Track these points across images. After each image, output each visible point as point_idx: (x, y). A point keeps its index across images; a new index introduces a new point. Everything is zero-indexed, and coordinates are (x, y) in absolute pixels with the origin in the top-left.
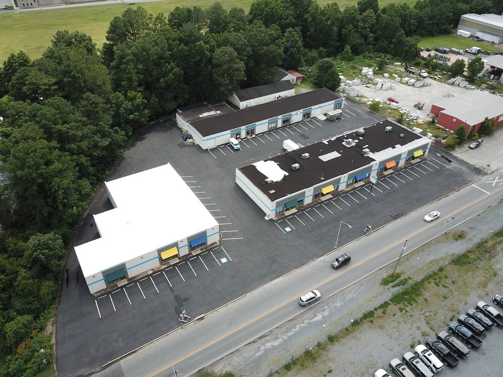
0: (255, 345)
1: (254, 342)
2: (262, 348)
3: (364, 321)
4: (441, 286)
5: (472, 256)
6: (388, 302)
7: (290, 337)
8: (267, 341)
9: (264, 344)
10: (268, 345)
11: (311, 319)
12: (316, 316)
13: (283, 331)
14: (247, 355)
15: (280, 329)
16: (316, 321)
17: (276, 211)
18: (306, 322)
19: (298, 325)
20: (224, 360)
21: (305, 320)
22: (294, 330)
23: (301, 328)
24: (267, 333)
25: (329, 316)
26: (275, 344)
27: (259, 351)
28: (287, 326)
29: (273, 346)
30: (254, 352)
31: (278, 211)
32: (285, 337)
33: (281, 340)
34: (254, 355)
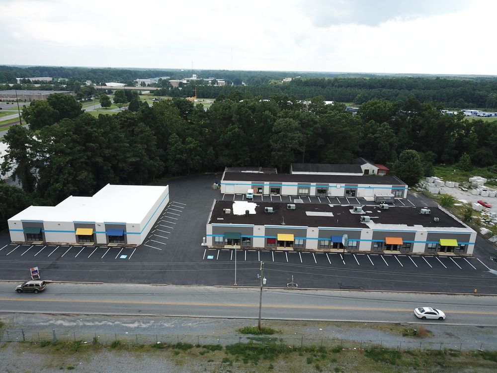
0: (50, 317)
1: (53, 315)
2: (51, 322)
3: (171, 349)
4: (313, 364)
5: (408, 359)
6: (221, 347)
7: (84, 326)
8: (63, 320)
9: (57, 320)
10: (59, 322)
11: (125, 323)
12: (133, 323)
13: (88, 319)
15: (88, 317)
16: (126, 327)
17: (214, 239)
18: (116, 323)
19: (106, 322)
20: (13, 314)
21: (119, 321)
22: (97, 323)
23: (105, 325)
24: (73, 314)
25: (145, 329)
26: (66, 324)
27: (46, 322)
28: (96, 318)
29: (61, 325)
30: (42, 321)
31: (217, 240)
32: (81, 324)
33: (75, 324)
34: (38, 323)
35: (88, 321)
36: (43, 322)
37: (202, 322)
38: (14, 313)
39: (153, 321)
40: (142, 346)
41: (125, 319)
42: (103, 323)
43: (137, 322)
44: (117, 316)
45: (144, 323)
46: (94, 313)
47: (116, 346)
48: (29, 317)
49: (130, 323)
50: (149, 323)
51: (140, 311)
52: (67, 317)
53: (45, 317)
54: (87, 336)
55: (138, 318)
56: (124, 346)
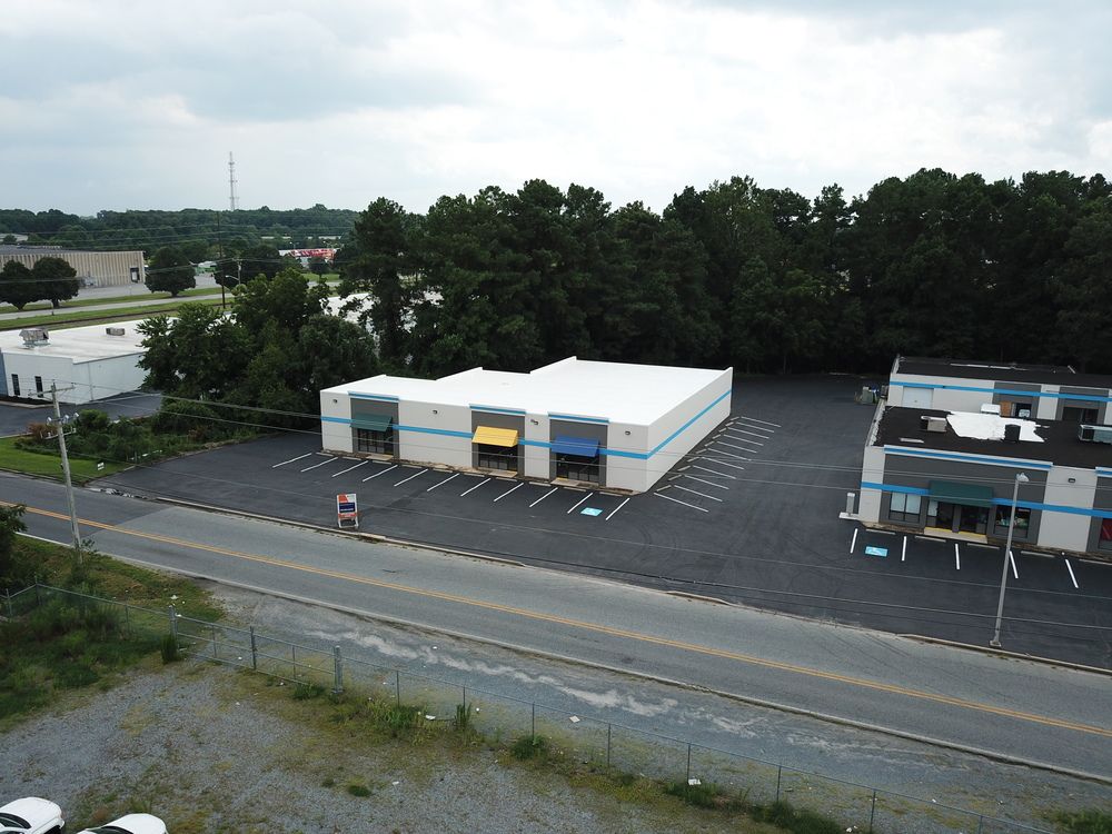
0: (351, 623)
1: (360, 618)
2: (349, 636)
7: (441, 667)
8: (385, 636)
9: (365, 633)
10: (370, 641)
11: (570, 686)
12: (601, 691)
13: (456, 649)
14: (303, 620)
15: (457, 644)
16: (575, 698)
17: (886, 500)
18: (543, 679)
19: (509, 669)
20: (258, 597)
21: (554, 676)
22: (481, 667)
23: (506, 678)
24: (416, 627)
25: (641, 719)
26: (387, 649)
27: (335, 633)
28: (480, 651)
29: (375, 648)
30: (325, 627)
31: (897, 504)
32: (432, 659)
33: (413, 655)
34: (312, 630)
35: (455, 656)
36: (324, 631)
37: (872, 746)
38: (263, 594)
39: (673, 702)
40: (628, 780)
41: (574, 675)
42: (502, 670)
43: (614, 692)
44: (550, 659)
45: (639, 700)
46: (479, 638)
47: (530, 752)
48: (295, 612)
49: (590, 690)
50: (658, 703)
51: (627, 661)
52: (398, 633)
53: (337, 619)
54: (439, 699)
55: (620, 680)
56: (557, 760)
